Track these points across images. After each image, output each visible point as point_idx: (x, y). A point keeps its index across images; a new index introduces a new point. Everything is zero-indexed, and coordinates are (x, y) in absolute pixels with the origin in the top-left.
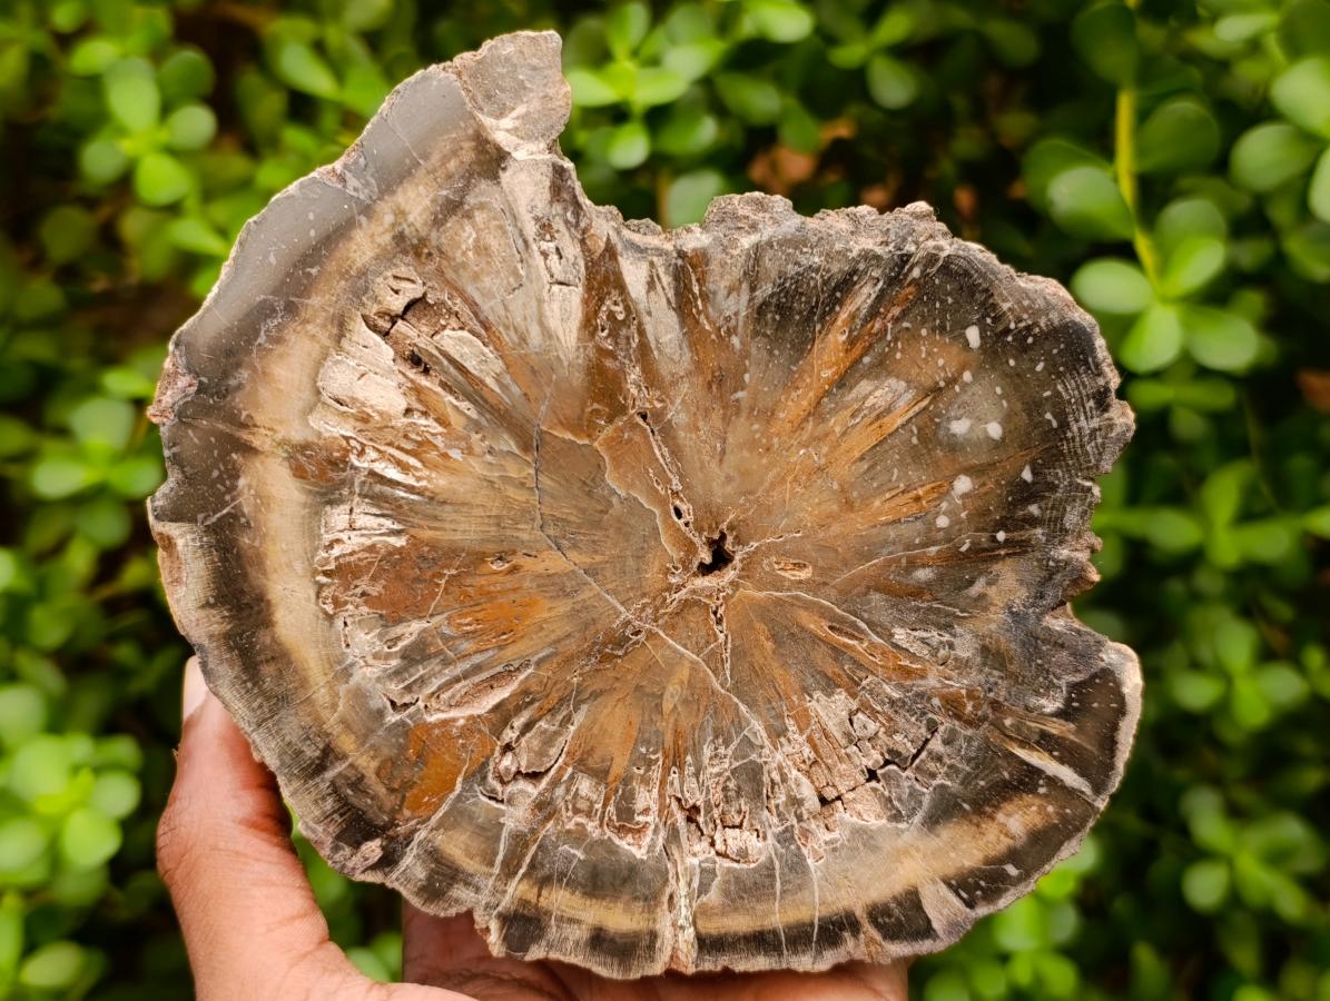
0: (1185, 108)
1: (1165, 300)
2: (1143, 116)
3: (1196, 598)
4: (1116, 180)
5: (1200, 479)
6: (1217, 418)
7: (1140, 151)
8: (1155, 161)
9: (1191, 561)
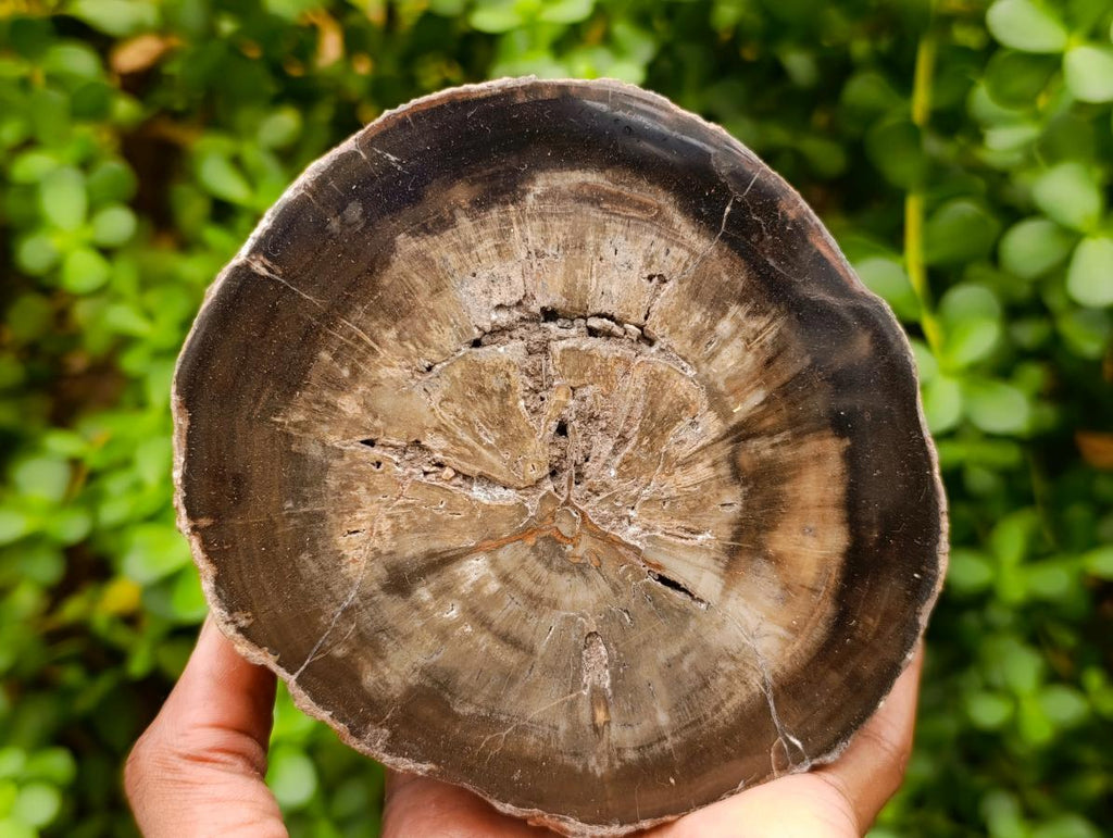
0: (964, 209)
1: (947, 373)
2: (929, 214)
3: (989, 629)
4: (905, 270)
5: (990, 525)
6: (1007, 475)
7: (928, 244)
8: (939, 255)
9: (983, 598)
